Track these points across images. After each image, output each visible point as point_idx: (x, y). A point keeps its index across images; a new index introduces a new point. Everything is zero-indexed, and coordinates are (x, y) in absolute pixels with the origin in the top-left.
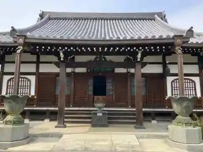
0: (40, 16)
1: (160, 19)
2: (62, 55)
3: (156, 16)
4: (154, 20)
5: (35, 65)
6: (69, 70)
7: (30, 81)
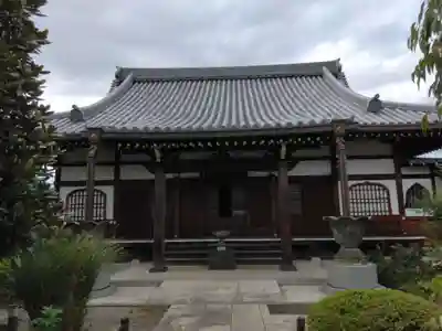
0: (117, 77)
1: (330, 75)
2: (158, 154)
3: (324, 68)
4: (321, 76)
5: (112, 169)
6: (169, 176)
7: (105, 196)
